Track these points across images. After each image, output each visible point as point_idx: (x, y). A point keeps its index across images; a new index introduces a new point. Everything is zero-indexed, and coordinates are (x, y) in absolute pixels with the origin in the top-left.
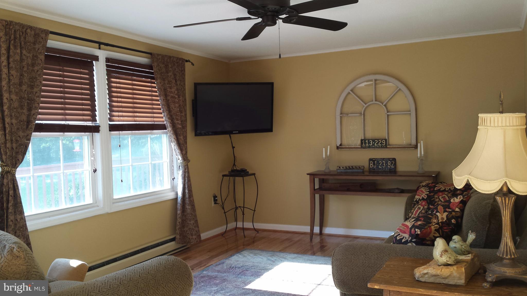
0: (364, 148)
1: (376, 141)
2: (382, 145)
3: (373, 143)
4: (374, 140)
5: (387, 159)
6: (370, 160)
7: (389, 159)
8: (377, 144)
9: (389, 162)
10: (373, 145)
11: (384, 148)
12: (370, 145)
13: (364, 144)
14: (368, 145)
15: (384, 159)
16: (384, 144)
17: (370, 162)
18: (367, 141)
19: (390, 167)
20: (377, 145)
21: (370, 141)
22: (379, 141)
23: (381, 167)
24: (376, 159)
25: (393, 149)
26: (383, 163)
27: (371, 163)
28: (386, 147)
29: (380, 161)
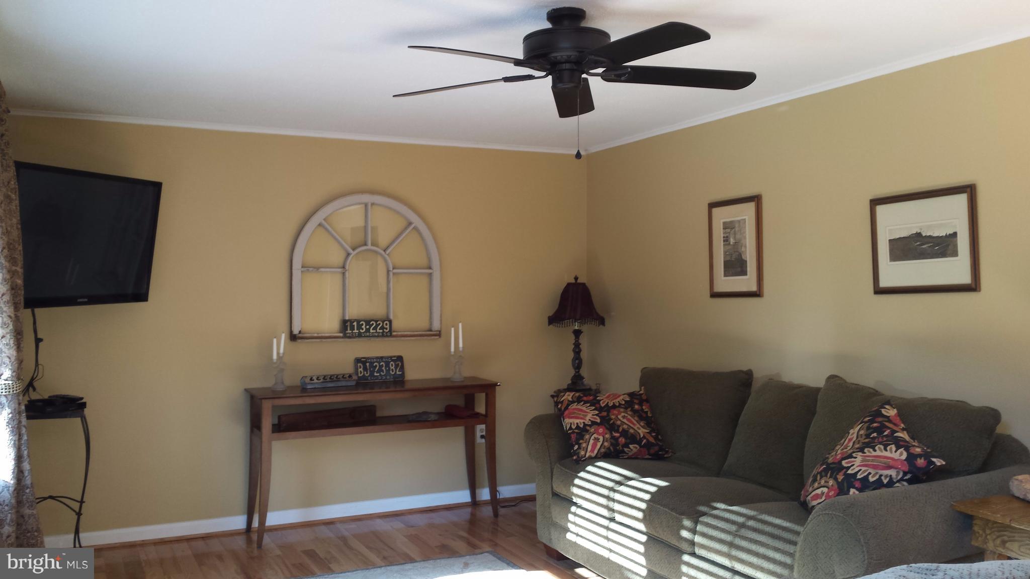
0: (349, 337)
1: (373, 324)
2: (384, 332)
3: (368, 327)
4: (368, 322)
5: (388, 357)
6: (358, 360)
7: (391, 357)
8: (375, 328)
9: (392, 364)
10: (368, 330)
11: (387, 336)
12: (361, 331)
13: (349, 329)
14: (358, 331)
15: (382, 358)
16: (386, 329)
17: (357, 366)
18: (355, 324)
19: (393, 373)
20: (375, 331)
21: (361, 323)
22: (378, 323)
23: (378, 374)
24: (368, 358)
25: (403, 338)
26: (381, 367)
27: (360, 368)
28: (391, 336)
29: (375, 362)
